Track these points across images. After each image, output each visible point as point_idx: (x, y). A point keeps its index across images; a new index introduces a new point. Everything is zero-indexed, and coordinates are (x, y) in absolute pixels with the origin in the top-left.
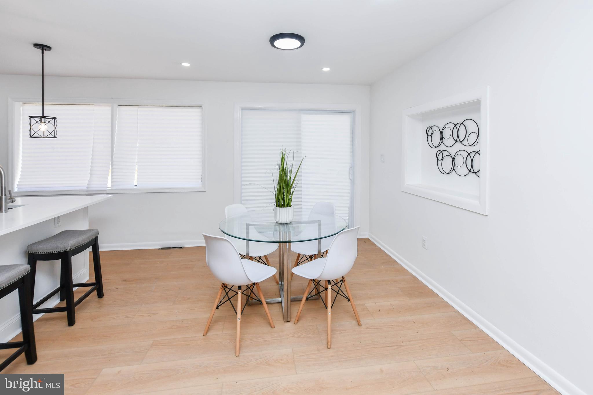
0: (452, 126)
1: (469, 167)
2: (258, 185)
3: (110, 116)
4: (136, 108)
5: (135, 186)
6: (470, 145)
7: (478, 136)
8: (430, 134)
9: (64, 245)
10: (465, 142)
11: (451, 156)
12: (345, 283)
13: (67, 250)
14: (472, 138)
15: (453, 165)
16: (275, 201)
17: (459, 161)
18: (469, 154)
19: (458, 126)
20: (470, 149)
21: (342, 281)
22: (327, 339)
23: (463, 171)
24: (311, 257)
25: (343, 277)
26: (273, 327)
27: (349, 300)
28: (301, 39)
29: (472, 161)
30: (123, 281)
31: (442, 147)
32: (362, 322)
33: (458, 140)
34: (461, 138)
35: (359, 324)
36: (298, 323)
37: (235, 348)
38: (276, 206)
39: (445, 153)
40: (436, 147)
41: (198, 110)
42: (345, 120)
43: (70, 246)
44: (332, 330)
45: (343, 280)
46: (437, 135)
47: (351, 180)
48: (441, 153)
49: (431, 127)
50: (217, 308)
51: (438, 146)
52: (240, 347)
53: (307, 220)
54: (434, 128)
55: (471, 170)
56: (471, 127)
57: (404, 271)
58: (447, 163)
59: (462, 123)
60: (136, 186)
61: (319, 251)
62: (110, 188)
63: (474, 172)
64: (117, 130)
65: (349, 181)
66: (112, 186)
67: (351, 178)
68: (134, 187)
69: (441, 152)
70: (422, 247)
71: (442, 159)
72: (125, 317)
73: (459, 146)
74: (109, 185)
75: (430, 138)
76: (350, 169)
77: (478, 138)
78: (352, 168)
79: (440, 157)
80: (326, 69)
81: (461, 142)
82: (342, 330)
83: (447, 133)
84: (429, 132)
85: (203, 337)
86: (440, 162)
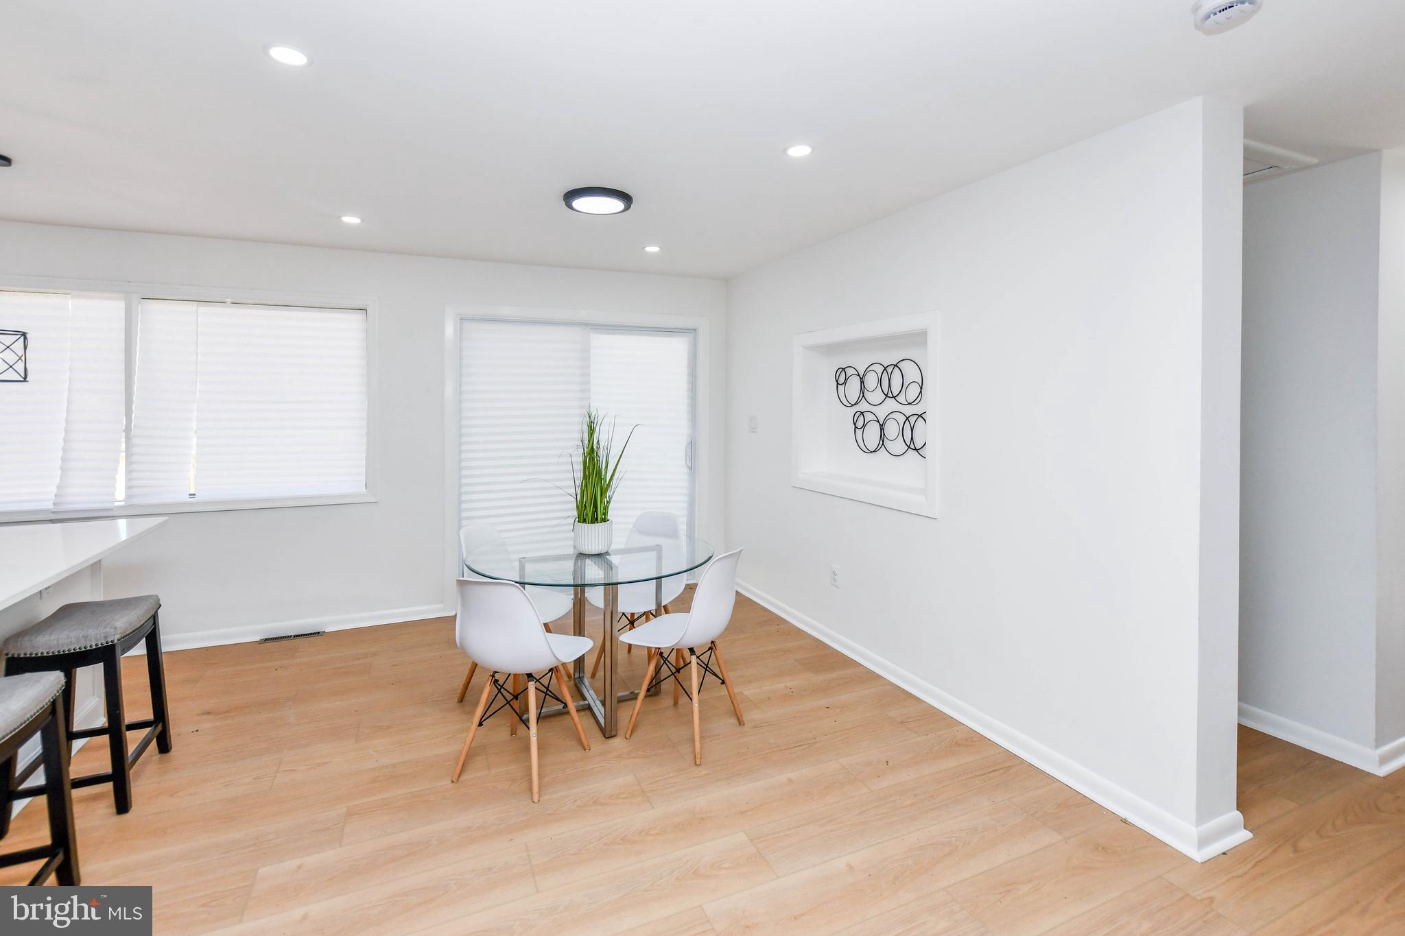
0: (880, 369)
1: (908, 442)
2: (546, 481)
3: (121, 325)
4: (191, 307)
5: (190, 495)
6: (909, 404)
7: (921, 388)
8: (842, 380)
9: (104, 631)
10: (901, 398)
11: (878, 422)
12: (717, 652)
13: (112, 641)
14: (913, 392)
15: (883, 436)
16: (575, 513)
17: (892, 429)
18: (907, 418)
19: (890, 370)
20: (909, 410)
21: (710, 648)
22: (694, 751)
23: (898, 446)
24: (647, 615)
25: (712, 642)
26: (587, 747)
27: (723, 682)
28: (626, 198)
29: (912, 431)
30: (204, 714)
31: (863, 406)
32: (746, 718)
33: (890, 395)
34: (895, 391)
35: (741, 723)
36: (633, 737)
37: (531, 789)
38: (578, 522)
39: (869, 417)
40: (853, 405)
41: (356, 317)
42: (678, 347)
43: (119, 632)
44: (702, 738)
45: (712, 647)
46: (854, 383)
47: (691, 468)
48: (862, 416)
49: (844, 369)
50: (480, 724)
51: (855, 404)
52: (540, 788)
53: (622, 546)
54: (850, 371)
55: (911, 446)
56: (911, 373)
57: (799, 633)
58: (872, 433)
59: (896, 366)
60: (194, 495)
61: (659, 604)
62: (123, 503)
63: (916, 449)
64: (138, 359)
65: (686, 470)
66: (128, 497)
67: (689, 464)
68: (187, 499)
69: (862, 413)
70: (832, 584)
71: (864, 426)
72: (254, 779)
73: (891, 405)
74: (120, 495)
75: (841, 388)
76: (687, 447)
77: (921, 391)
78: (692, 445)
79: (860, 424)
80: (652, 249)
81: (894, 397)
82: (714, 736)
83: (871, 381)
84: (841, 377)
85: (451, 785)
86: (859, 432)
